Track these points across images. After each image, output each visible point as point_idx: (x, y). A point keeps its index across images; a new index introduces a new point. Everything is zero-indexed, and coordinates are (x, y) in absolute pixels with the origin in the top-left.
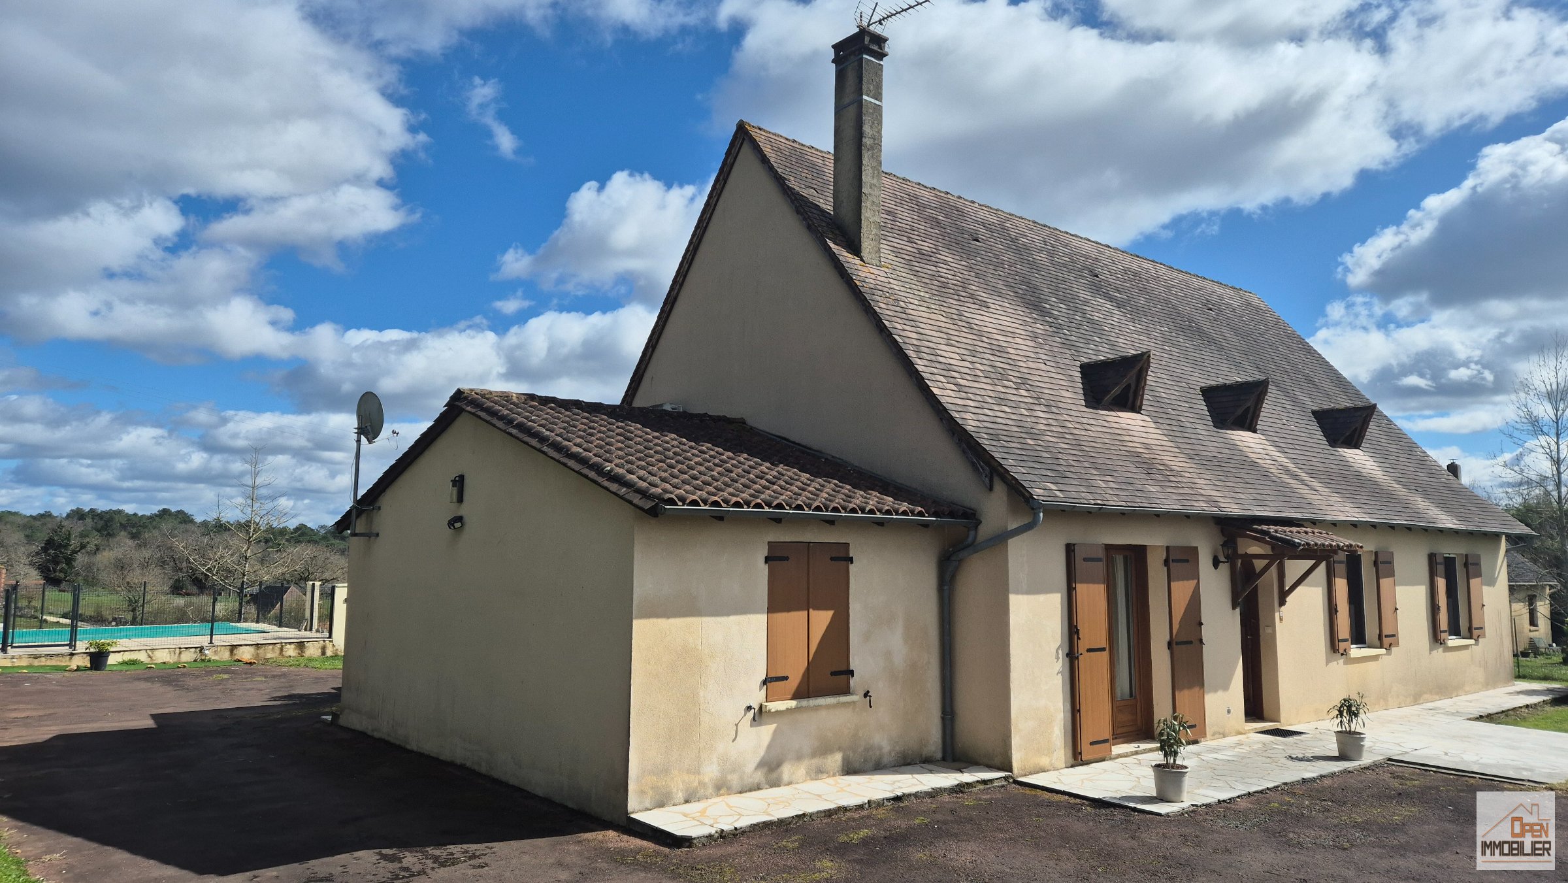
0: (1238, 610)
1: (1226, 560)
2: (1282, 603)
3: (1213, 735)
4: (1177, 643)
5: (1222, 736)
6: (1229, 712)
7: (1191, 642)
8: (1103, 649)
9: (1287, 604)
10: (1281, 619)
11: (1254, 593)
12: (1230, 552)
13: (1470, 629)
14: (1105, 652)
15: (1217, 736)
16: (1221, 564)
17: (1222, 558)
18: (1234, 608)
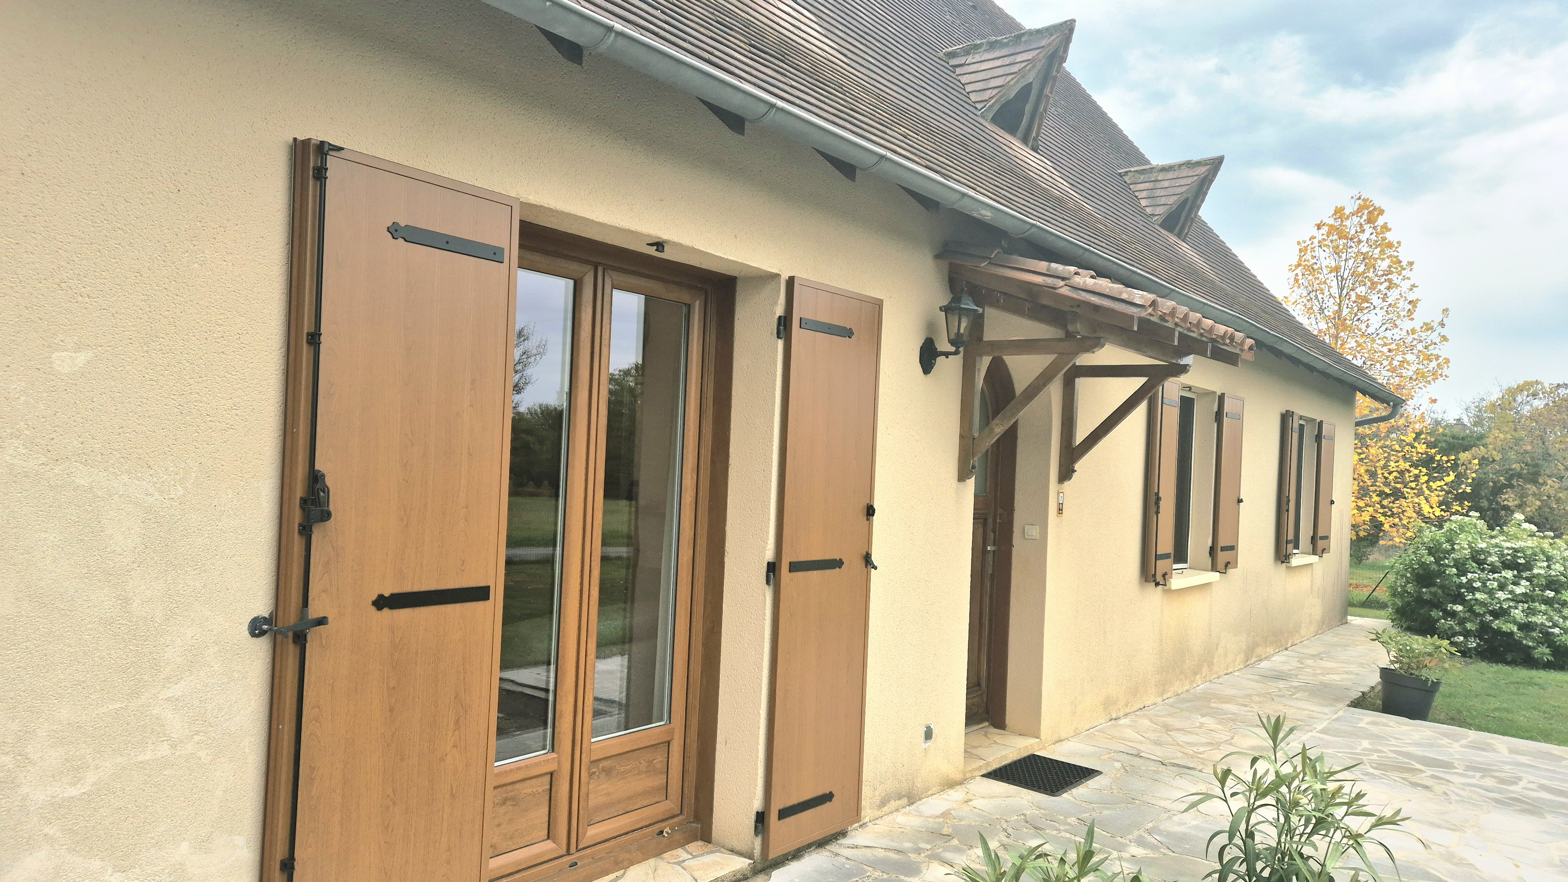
0: (971, 484)
1: (953, 349)
2: (1066, 473)
3: (883, 803)
4: (795, 567)
5: (905, 801)
6: (928, 734)
7: (836, 564)
8: (480, 594)
9: (1075, 475)
10: (1060, 510)
11: (1010, 438)
12: (963, 325)
13: (1314, 539)
14: (488, 604)
15: (893, 804)
16: (941, 360)
17: (943, 345)
18: (962, 477)
